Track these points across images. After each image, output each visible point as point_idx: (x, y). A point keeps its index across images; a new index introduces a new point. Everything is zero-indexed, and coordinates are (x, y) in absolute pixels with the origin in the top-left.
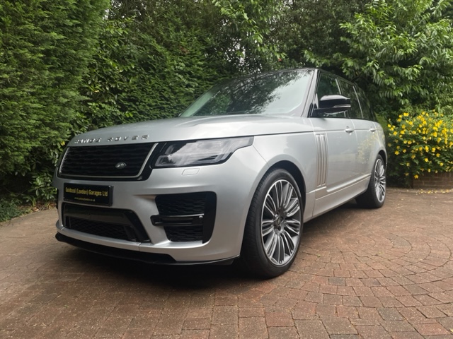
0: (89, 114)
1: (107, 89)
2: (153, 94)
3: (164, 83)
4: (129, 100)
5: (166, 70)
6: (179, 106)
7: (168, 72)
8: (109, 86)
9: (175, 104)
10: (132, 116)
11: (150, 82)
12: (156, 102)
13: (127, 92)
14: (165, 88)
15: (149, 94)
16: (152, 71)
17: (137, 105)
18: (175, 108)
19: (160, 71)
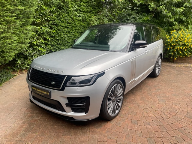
0: (37, 32)
1: (44, 20)
2: (63, 21)
3: (69, 16)
4: (54, 24)
5: (69, 10)
6: (75, 26)
7: (70, 11)
8: (44, 18)
9: (74, 25)
10: (55, 32)
11: (62, 16)
12: (65, 25)
13: (52, 21)
14: (69, 18)
15: (62, 21)
16: (63, 10)
17: (57, 27)
18: (73, 27)
19: (66, 10)
